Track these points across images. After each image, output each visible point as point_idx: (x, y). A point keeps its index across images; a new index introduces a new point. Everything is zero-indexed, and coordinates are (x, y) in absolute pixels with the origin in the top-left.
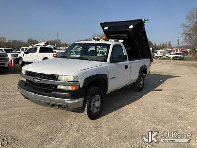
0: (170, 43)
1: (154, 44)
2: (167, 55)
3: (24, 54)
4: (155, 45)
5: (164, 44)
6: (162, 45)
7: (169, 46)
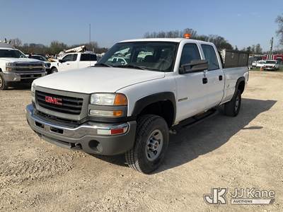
0: (258, 46)
1: (235, 48)
2: (253, 64)
3: (60, 63)
4: (237, 49)
5: (249, 48)
6: (246, 50)
7: (257, 51)
